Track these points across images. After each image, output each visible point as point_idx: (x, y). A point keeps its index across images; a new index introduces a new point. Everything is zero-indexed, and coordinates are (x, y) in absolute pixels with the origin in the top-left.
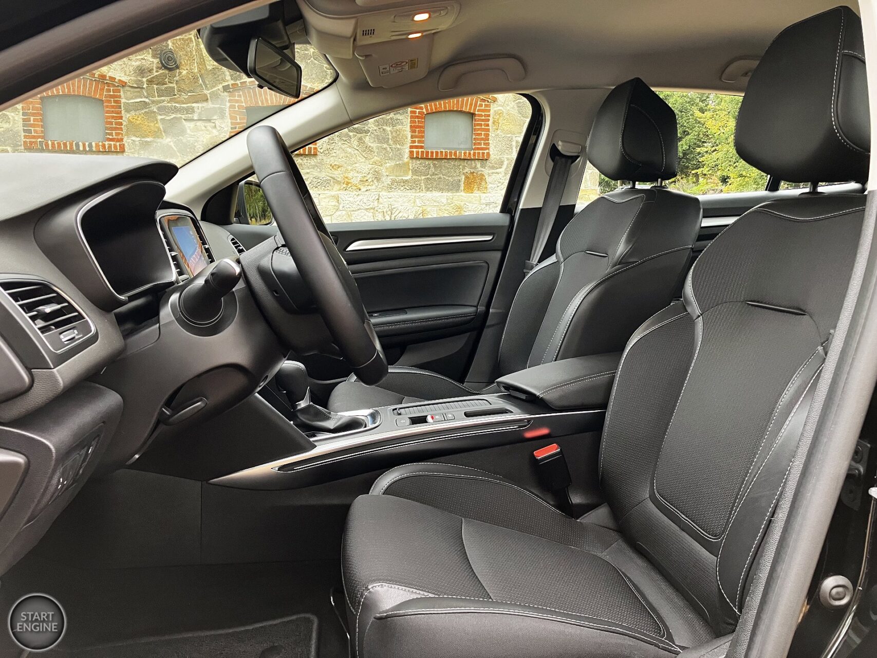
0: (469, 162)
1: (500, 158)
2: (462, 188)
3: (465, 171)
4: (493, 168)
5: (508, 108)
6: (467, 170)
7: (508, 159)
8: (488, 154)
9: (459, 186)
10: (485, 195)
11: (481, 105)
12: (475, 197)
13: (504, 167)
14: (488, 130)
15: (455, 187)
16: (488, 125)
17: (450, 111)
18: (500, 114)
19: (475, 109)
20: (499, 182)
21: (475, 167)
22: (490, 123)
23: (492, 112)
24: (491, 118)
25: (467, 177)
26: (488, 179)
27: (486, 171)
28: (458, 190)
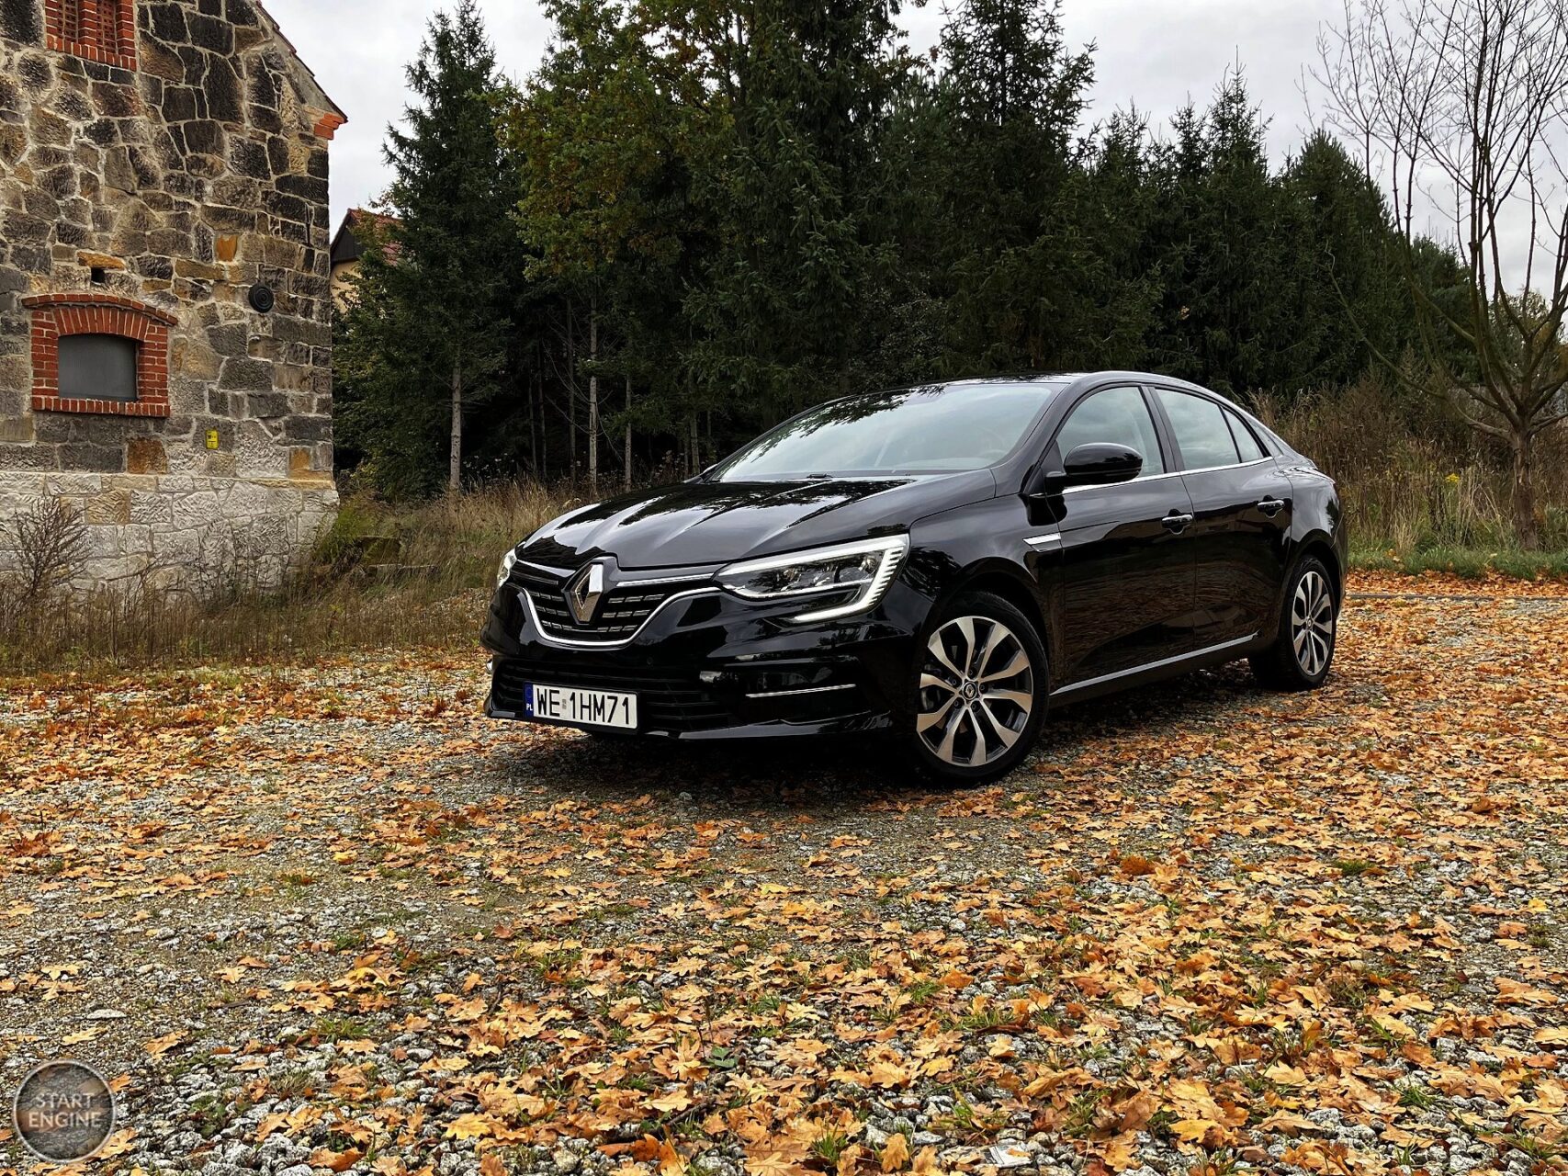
0: (136, 422)
1: (185, 417)
2: (125, 465)
3: (129, 436)
4: (174, 432)
5: (194, 337)
6: (133, 434)
7: (197, 419)
8: (167, 408)
9: (120, 461)
10: (164, 477)
11: (152, 330)
12: (149, 480)
13: (193, 431)
14: (165, 370)
15: (113, 463)
16: (164, 362)
17: (99, 335)
18: (184, 345)
19: (142, 335)
20: (186, 456)
21: (146, 431)
22: (168, 358)
23: (170, 341)
24: (169, 351)
25: (132, 447)
26: (168, 451)
27: (164, 437)
28: (118, 469)
